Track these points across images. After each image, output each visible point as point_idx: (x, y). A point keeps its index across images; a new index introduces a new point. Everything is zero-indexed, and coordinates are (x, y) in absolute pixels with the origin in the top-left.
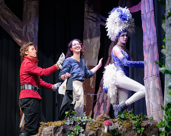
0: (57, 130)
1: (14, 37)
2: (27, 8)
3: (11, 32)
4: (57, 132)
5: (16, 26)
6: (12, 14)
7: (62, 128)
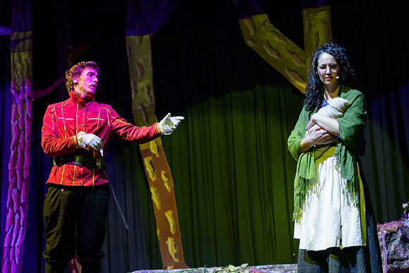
0: (392, 239)
1: (293, 79)
2: (311, 26)
3: (287, 71)
4: (392, 241)
5: (294, 60)
6: (286, 40)
7: (400, 234)
